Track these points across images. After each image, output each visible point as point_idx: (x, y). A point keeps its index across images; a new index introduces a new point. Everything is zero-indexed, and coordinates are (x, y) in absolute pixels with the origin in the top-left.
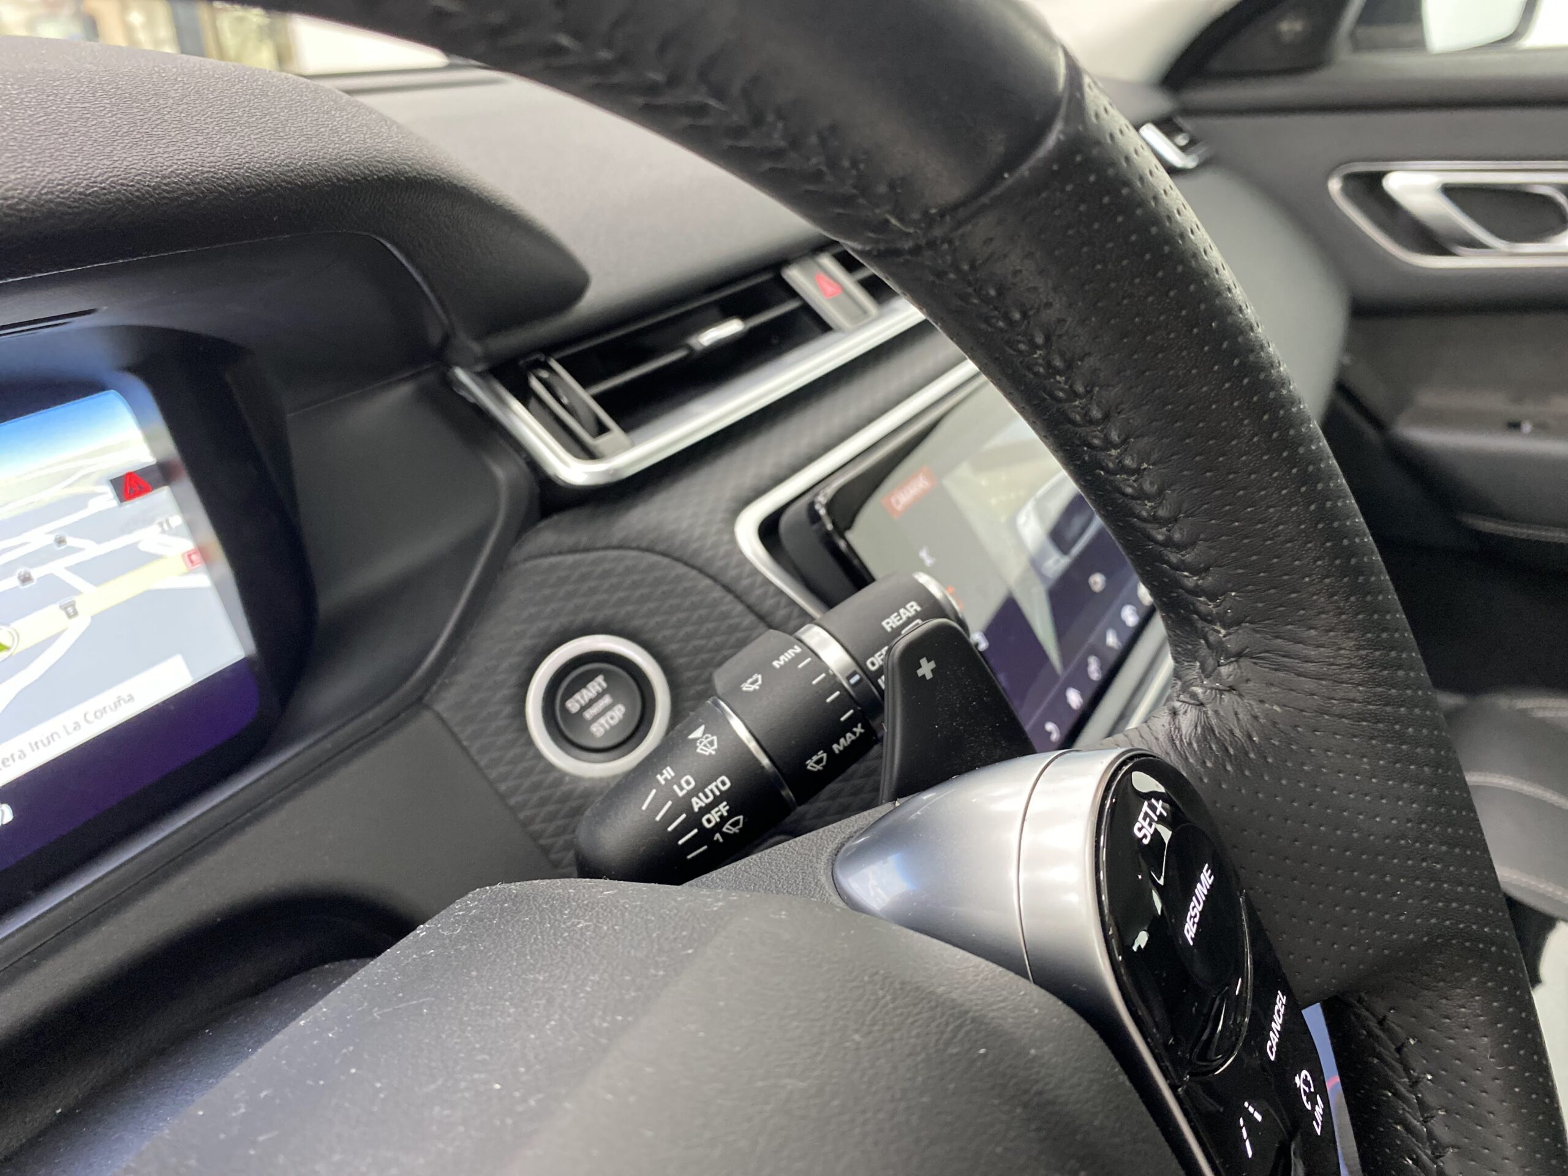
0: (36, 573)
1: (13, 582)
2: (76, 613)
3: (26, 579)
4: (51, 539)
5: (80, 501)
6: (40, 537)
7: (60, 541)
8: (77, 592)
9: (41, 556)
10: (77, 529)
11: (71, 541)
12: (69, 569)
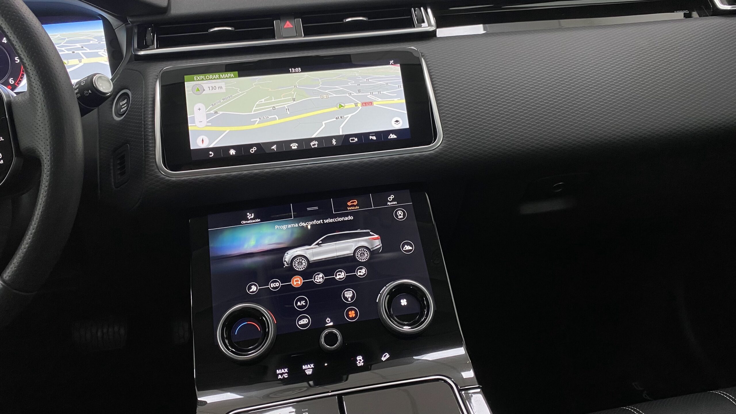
0: (76, 52)
1: (71, 52)
2: (81, 62)
3: (73, 52)
4: (80, 46)
5: (89, 41)
6: (78, 45)
7: (82, 47)
8: (83, 58)
9: (78, 49)
10: (87, 46)
11: (84, 48)
12: (82, 53)
